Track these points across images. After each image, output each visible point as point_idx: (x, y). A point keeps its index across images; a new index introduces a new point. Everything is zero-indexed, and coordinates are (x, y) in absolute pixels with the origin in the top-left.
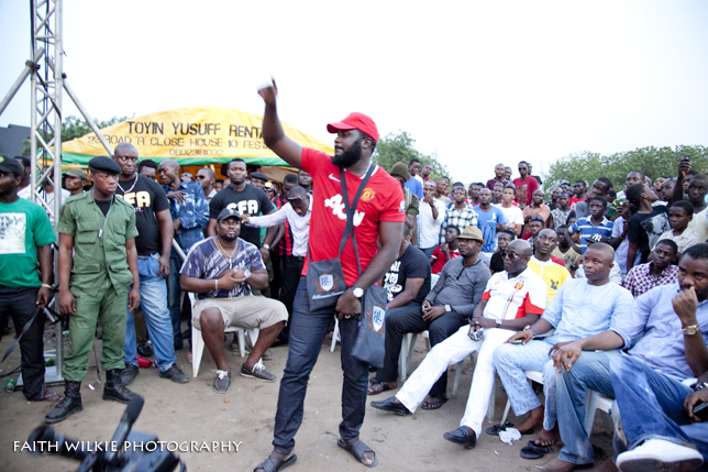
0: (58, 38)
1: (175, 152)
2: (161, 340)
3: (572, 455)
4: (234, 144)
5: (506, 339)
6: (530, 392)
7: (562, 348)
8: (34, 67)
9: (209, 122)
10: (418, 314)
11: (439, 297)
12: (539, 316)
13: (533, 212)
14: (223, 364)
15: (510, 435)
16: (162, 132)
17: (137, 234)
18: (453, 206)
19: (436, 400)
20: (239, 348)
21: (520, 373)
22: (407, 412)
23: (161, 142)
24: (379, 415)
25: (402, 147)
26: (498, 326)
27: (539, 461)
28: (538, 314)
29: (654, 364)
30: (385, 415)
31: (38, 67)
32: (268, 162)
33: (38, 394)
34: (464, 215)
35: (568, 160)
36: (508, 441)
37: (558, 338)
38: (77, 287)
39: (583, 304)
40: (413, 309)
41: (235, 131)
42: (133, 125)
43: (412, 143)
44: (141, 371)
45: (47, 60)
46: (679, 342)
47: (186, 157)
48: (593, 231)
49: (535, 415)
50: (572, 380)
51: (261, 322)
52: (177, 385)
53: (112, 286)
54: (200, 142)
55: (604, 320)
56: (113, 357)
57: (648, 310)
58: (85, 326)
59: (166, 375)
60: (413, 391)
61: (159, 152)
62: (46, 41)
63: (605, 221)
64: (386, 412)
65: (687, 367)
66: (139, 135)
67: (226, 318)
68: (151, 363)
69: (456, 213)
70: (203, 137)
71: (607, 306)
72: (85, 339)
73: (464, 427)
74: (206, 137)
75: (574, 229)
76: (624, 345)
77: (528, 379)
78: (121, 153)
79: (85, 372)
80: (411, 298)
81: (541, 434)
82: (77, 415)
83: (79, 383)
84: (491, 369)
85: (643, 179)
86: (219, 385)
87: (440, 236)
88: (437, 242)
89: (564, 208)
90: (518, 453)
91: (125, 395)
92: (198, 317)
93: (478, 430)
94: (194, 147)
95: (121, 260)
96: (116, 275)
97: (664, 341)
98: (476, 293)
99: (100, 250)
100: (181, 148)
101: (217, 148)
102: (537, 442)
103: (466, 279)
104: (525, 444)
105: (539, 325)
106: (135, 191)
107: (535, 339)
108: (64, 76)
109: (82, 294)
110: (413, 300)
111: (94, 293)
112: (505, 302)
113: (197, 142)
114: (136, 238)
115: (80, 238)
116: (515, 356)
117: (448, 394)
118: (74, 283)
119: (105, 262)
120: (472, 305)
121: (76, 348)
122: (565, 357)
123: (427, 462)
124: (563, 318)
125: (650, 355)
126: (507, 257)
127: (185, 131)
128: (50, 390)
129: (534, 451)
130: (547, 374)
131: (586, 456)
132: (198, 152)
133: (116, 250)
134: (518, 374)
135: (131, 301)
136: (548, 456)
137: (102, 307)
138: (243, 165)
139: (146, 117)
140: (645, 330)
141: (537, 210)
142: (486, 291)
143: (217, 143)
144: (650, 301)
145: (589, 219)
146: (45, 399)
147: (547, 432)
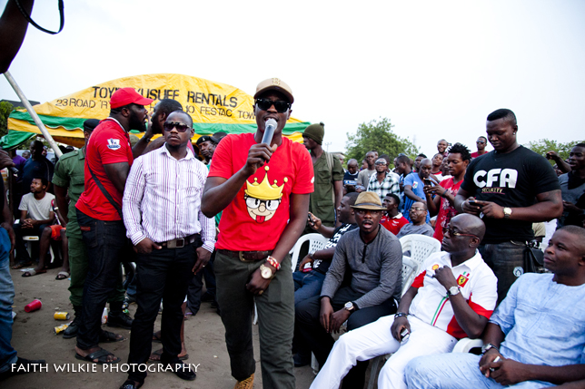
4: (191, 109)
9: (168, 88)
42: (98, 90)
66: (103, 99)
139: (110, 83)
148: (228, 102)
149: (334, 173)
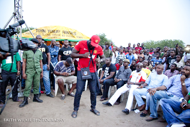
0: (21, 7)
1: (48, 37)
2: (47, 86)
3: (153, 116)
4: (64, 36)
5: (137, 87)
6: (142, 101)
7: (152, 90)
8: (15, 14)
9: (57, 30)
10: (113, 81)
11: (118, 76)
12: (144, 82)
13: (140, 55)
14: (64, 93)
15: (137, 111)
16: (45, 32)
17: (43, 59)
18: (120, 53)
19: (118, 102)
20: (66, 89)
21: (140, 96)
22: (111, 105)
23: (45, 35)
24: (104, 106)
25: (103, 37)
26: (134, 84)
27: (144, 117)
28: (144, 81)
29: (174, 94)
30: (106, 106)
31: (16, 14)
32: (73, 41)
33: (16, 100)
34: (123, 56)
35: (146, 42)
36: (137, 112)
37: (149, 87)
38: (27, 72)
39: (156, 79)
40: (112, 80)
41: (64, 32)
42: (37, 30)
43: (106, 36)
44: (41, 94)
45: (18, 12)
46: (180, 88)
47: (51, 39)
48: (157, 61)
49: (143, 106)
50: (154, 98)
51: (73, 82)
52: (51, 98)
53: (36, 72)
54: (55, 35)
55: (161, 83)
56: (36, 91)
57: (173, 81)
58: (29, 82)
59: (48, 95)
60: (113, 100)
61: (44, 37)
62: (18, 7)
63: (160, 59)
64: (106, 105)
65: (182, 95)
66: (39, 33)
67: (64, 81)
68: (44, 92)
69: (121, 55)
70: (56, 34)
71: (162, 80)
72: (29, 86)
73: (126, 109)
74: (56, 33)
75: (152, 60)
76: (166, 89)
77: (142, 98)
78: (38, 37)
79: (29, 94)
80: (111, 77)
81: (145, 111)
82: (27, 105)
83: (28, 97)
84: (133, 95)
85: (168, 48)
86: (62, 98)
87: (116, 61)
88: (115, 63)
89: (148, 55)
90: (139, 115)
91: (39, 100)
92: (57, 81)
93: (130, 110)
94: (53, 36)
95: (38, 65)
96: (37, 69)
97: (176, 88)
98: (128, 76)
99: (33, 63)
100: (50, 36)
101: (59, 37)
102: (144, 113)
103: (125, 72)
104: (141, 113)
105: (145, 84)
106: (41, 48)
107: (144, 88)
108: (23, 17)
109: (29, 74)
110: (112, 77)
111: (32, 74)
112: (136, 78)
113: (54, 35)
114: (42, 60)
115: (28, 60)
116: (139, 92)
117: (121, 101)
118: (27, 71)
119: (34, 66)
120: (127, 79)
121: (27, 88)
122: (152, 92)
123: (117, 118)
124: (151, 82)
125: (173, 92)
126: (137, 67)
127: (51, 32)
128: (19, 99)
129: (143, 115)
130: (147, 96)
131: (156, 116)
132: (54, 37)
133: (37, 63)
134: (139, 96)
135: (41, 76)
136: (147, 116)
137: (34, 77)
138: (68, 41)
139: (41, 28)
140: (172, 86)
141: (141, 55)
142: (131, 75)
143: (59, 35)
144: (173, 79)
145: (156, 58)
146: (18, 101)
147: (146, 110)
148: (74, 34)
149: (110, 55)
